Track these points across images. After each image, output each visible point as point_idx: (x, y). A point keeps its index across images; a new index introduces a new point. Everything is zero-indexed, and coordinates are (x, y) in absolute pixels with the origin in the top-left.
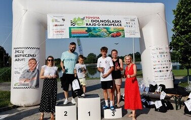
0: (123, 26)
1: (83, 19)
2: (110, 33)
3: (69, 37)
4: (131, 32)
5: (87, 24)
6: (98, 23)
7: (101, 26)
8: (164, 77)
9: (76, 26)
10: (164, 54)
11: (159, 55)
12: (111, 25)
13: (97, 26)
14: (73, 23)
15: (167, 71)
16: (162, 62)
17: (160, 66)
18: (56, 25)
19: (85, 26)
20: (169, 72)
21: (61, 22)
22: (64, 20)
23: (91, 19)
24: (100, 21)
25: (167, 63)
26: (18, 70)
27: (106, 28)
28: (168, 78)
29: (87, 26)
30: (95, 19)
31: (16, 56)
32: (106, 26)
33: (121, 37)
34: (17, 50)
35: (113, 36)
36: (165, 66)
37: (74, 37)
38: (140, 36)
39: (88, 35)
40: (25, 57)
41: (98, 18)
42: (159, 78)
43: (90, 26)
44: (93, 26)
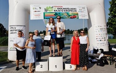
0: (77, 12)
1: (52, 7)
2: (69, 16)
4: (83, 16)
5: (55, 11)
7: (64, 12)
8: (103, 44)
9: (48, 12)
10: (103, 30)
11: (100, 30)
12: (70, 11)
13: (61, 12)
14: (46, 10)
15: (105, 40)
16: (102, 34)
17: (100, 37)
18: (35, 11)
19: (54, 12)
20: (106, 41)
21: (39, 10)
22: (40, 8)
23: (57, 8)
24: (63, 9)
25: (105, 35)
26: (12, 39)
27: (67, 13)
28: (105, 45)
29: (55, 12)
30: (60, 7)
31: (11, 31)
32: (67, 12)
33: (76, 18)
34: (12, 27)
35: (71, 18)
36: (104, 37)
37: (47, 18)
38: (88, 18)
39: (55, 17)
40: (16, 31)
41: (62, 7)
42: (99, 44)
43: (57, 12)
44: (59, 12)
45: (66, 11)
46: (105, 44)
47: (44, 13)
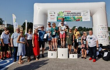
0: (81, 16)
1: (63, 12)
2: (75, 19)
3: (56, 21)
4: (86, 18)
5: (65, 15)
6: (70, 14)
7: (71, 16)
8: (104, 40)
9: (60, 16)
10: (104, 28)
11: (101, 29)
12: (76, 15)
13: (69, 16)
14: (59, 15)
15: (106, 37)
16: (103, 32)
17: (102, 34)
18: (51, 16)
19: (64, 16)
21: (54, 14)
22: (55, 13)
23: (67, 12)
27: (73, 17)
28: (106, 41)
30: (69, 12)
33: (80, 21)
35: (76, 21)
36: (105, 34)
37: (59, 21)
39: (65, 20)
41: (70, 11)
42: (101, 40)
43: (66, 16)
47: (57, 17)
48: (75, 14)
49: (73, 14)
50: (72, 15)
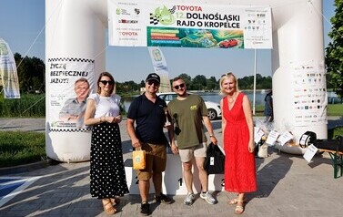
0: (241, 28)
2: (218, 40)
4: (256, 38)
5: (179, 23)
6: (198, 20)
7: (203, 27)
8: (313, 119)
9: (159, 25)
10: (316, 77)
11: (307, 78)
12: (221, 25)
13: (196, 27)
14: (154, 20)
15: (319, 107)
16: (311, 91)
17: (307, 99)
18: (124, 21)
19: (175, 25)
20: (322, 109)
21: (133, 16)
22: (137, 11)
23: (186, 12)
24: (202, 16)
25: (319, 93)
26: (56, 99)
27: (212, 32)
28: (320, 120)
29: (179, 27)
30: (194, 12)
31: (53, 74)
32: (211, 28)
33: (237, 47)
34: (55, 63)
35: (223, 46)
36: (316, 99)
37: (156, 45)
38: (271, 47)
39: (179, 42)
40: (68, 77)
41: (200, 9)
42: (303, 119)
43: (184, 27)
44: (190, 27)
45: (211, 24)
46: (318, 118)
47: (148, 28)
48: (219, 21)
49: (209, 20)
50: (206, 24)
